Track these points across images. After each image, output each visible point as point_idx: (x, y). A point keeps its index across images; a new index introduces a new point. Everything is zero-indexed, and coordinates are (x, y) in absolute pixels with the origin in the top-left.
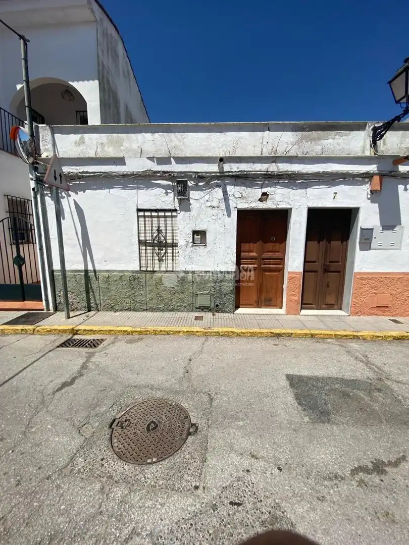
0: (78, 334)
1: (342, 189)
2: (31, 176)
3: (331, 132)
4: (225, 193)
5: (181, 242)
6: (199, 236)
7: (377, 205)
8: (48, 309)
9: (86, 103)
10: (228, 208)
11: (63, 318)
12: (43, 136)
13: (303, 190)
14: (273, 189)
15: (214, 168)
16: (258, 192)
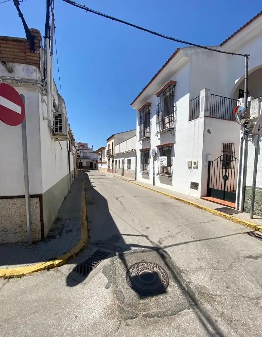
0: (259, 231)
2: (241, 131)
8: (238, 209)
11: (249, 217)
12: (253, 106)
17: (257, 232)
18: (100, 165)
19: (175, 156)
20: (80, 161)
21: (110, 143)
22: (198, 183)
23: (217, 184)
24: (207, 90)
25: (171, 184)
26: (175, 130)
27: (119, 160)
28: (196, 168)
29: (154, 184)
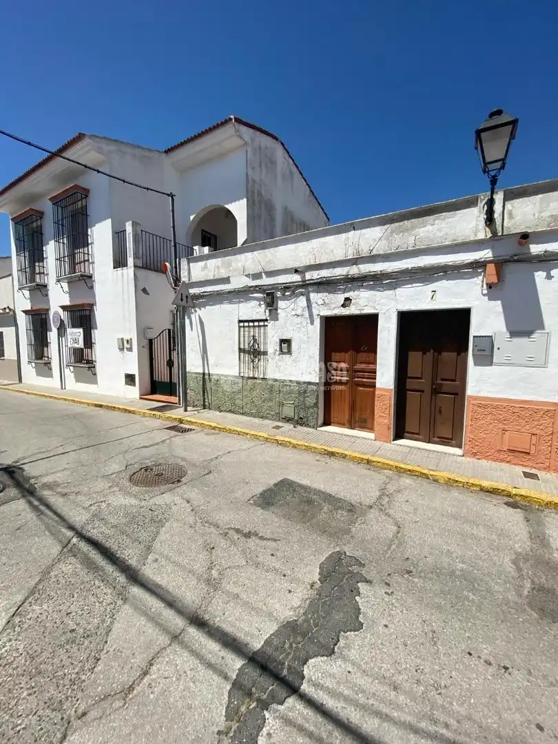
0: (183, 423)
1: (443, 286)
3: (428, 217)
4: (308, 300)
5: (270, 351)
6: (285, 345)
7: (499, 302)
9: (236, 221)
10: (311, 316)
12: (183, 267)
13: (391, 292)
14: (356, 292)
15: (296, 278)
16: (341, 298)
17: (182, 425)
19: (96, 329)
22: (135, 375)
23: (162, 374)
24: (135, 224)
25: (96, 383)
26: (94, 279)
28: (130, 349)
29: (63, 387)
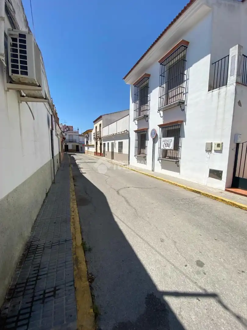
18: (86, 148)
19: (184, 137)
20: (66, 144)
21: (98, 124)
22: (222, 172)
24: (240, 47)
25: (179, 171)
26: (185, 104)
27: (108, 143)
28: (220, 151)
29: (153, 170)
